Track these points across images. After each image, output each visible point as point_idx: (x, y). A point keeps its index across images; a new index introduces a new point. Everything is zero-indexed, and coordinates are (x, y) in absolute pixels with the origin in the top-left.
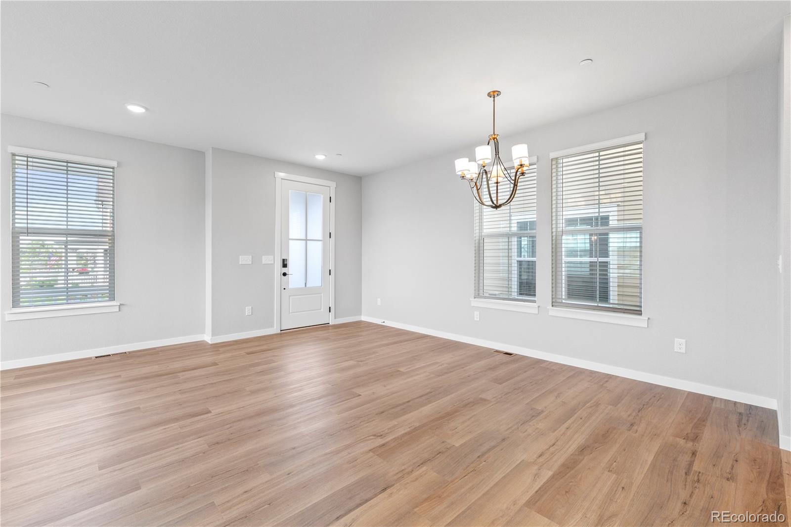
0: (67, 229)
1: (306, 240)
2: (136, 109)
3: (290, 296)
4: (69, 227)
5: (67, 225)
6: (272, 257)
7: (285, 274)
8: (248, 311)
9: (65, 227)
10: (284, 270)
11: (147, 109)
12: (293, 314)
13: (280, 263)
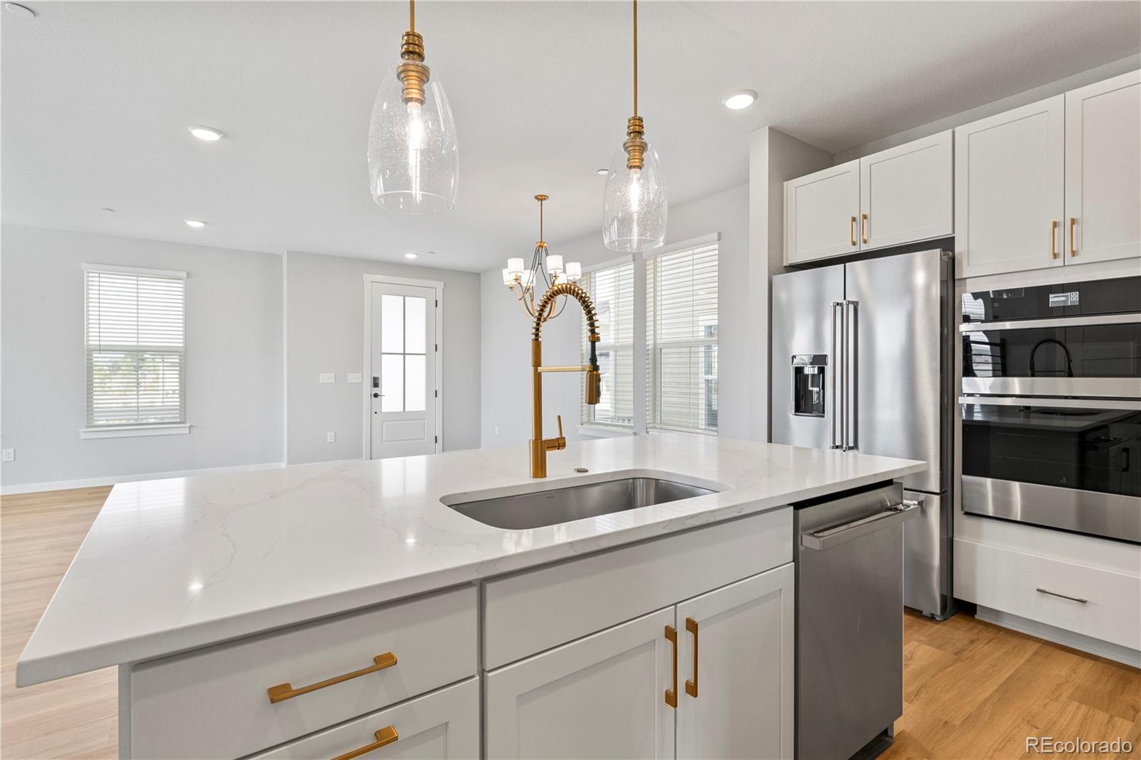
0: (138, 346)
1: (404, 354)
2: (196, 224)
3: (383, 422)
4: (140, 344)
5: (138, 342)
6: (360, 374)
7: (376, 395)
8: (330, 437)
9: (136, 344)
10: (376, 390)
11: (205, 223)
12: (387, 443)
13: (369, 382)
